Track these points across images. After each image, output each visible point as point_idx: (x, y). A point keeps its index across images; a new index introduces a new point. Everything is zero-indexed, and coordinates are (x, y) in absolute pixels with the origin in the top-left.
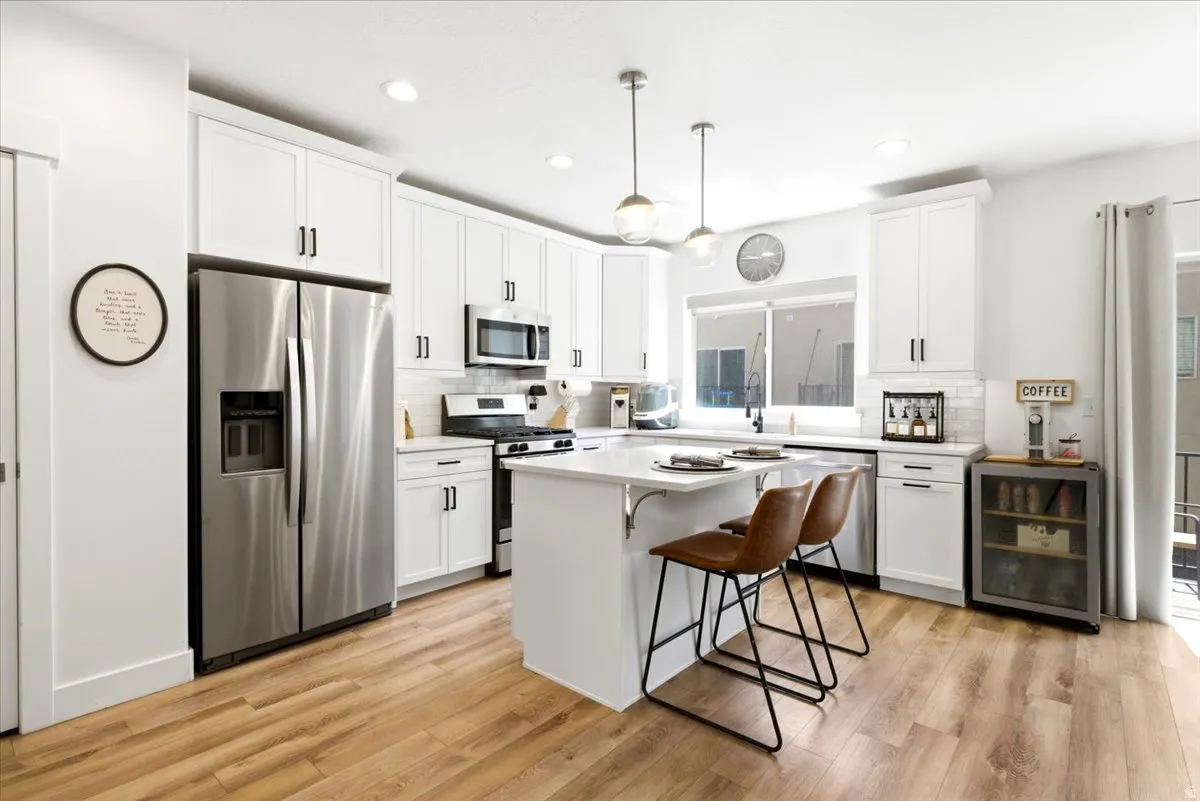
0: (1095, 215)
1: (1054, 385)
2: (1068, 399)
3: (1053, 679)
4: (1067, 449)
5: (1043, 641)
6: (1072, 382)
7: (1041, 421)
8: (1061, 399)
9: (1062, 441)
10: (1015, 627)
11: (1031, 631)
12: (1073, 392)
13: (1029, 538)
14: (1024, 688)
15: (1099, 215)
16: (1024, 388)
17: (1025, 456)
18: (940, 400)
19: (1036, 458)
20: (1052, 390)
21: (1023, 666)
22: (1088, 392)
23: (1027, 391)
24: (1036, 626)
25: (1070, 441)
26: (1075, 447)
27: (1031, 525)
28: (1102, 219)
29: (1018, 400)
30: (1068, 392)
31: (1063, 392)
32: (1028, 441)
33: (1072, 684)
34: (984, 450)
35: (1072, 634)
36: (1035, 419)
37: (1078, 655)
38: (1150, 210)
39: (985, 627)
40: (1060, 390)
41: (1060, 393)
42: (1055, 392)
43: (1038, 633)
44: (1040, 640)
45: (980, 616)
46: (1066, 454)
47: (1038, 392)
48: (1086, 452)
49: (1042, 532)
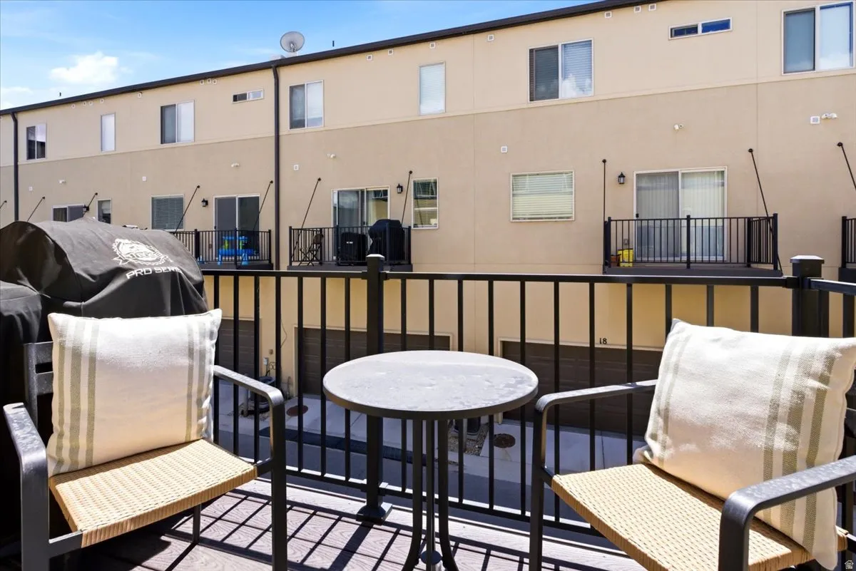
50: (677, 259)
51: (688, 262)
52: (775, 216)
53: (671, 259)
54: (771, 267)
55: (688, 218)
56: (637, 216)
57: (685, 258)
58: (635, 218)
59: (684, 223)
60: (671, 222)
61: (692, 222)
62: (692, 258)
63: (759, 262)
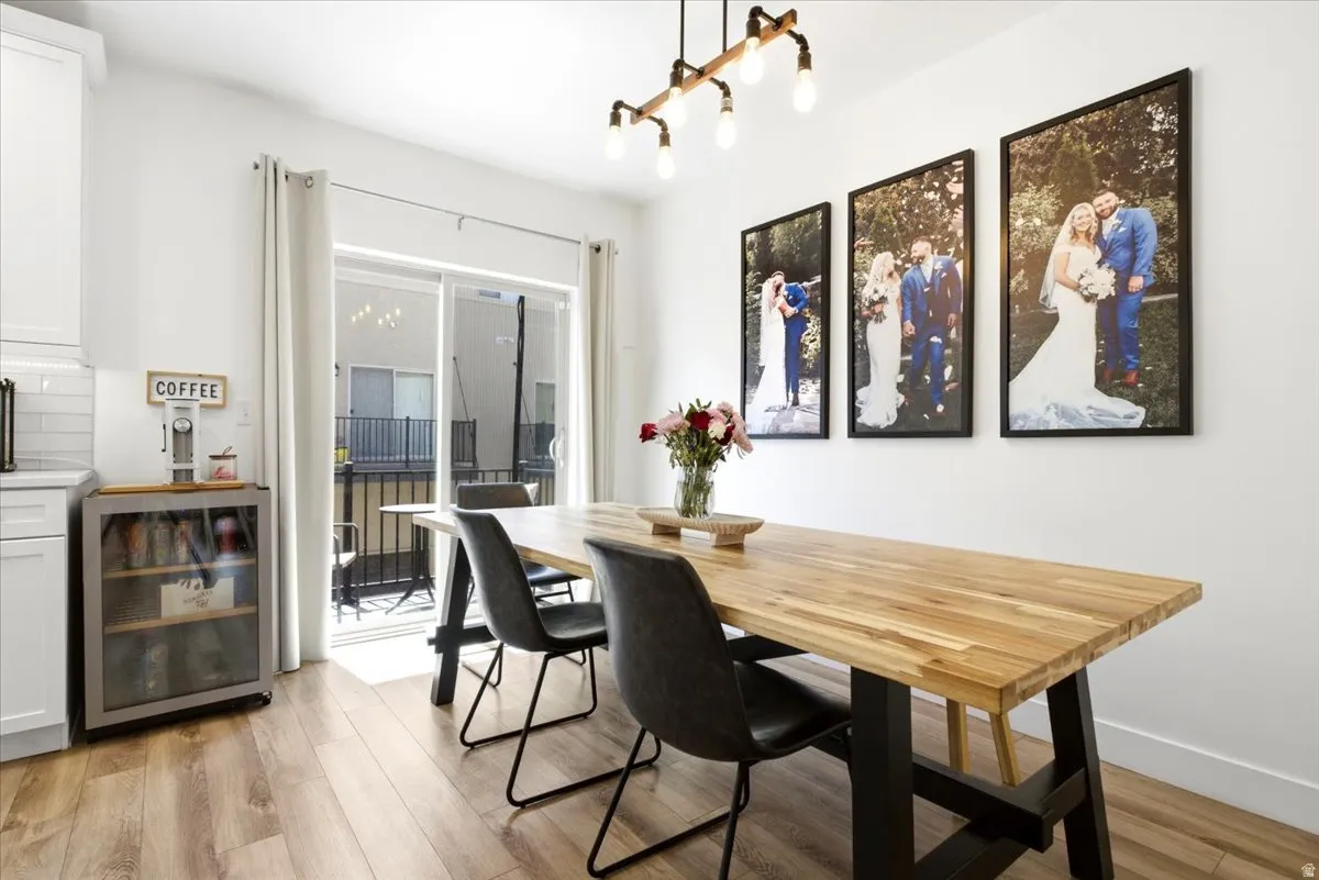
0: (252, 167)
1: (200, 381)
2: (218, 401)
3: (242, 803)
4: (220, 469)
5: (210, 748)
6: (223, 379)
7: (191, 428)
8: (209, 401)
9: (214, 457)
10: (162, 744)
11: (188, 740)
12: (224, 392)
13: (178, 601)
14: (210, 847)
15: (256, 167)
16: (161, 385)
17: (168, 480)
18: (8, 395)
19: (183, 480)
20: (198, 388)
21: (196, 806)
22: (242, 391)
23: (162, 389)
24: (192, 729)
25: (223, 457)
26: (228, 466)
27: (181, 581)
28: (261, 171)
29: (149, 402)
30: (219, 391)
31: (212, 391)
32: (172, 459)
33: (270, 797)
34: (93, 477)
35: (239, 719)
36: (182, 426)
37: (261, 745)
38: (309, 183)
39: (116, 769)
40: (208, 388)
41: (208, 393)
42: (202, 390)
43: (198, 738)
44: (205, 747)
45: (100, 752)
46: (219, 475)
47: (178, 391)
48: (242, 470)
49: (197, 587)
50: (392, 458)
51: (407, 461)
52: (474, 422)
53: (385, 458)
54: (470, 464)
55: (408, 419)
56: (352, 412)
57: (404, 457)
58: (349, 415)
59: (404, 422)
60: (386, 422)
61: (411, 423)
62: (411, 457)
63: (463, 461)
